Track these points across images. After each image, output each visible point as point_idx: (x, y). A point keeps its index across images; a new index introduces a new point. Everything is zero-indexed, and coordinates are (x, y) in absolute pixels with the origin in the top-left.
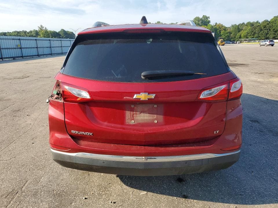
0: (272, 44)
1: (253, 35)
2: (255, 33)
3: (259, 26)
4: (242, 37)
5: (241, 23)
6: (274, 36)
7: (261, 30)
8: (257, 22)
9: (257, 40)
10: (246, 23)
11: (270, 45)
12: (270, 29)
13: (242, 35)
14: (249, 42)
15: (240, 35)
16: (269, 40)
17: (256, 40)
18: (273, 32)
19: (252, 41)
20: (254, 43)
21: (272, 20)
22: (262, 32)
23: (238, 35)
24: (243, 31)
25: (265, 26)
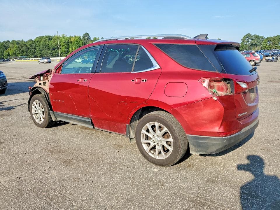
0: (49, 61)
1: (21, 53)
2: (23, 51)
3: (25, 44)
4: (10, 55)
5: (6, 40)
6: (41, 54)
7: (28, 49)
8: (23, 41)
9: (27, 58)
10: (11, 41)
11: (48, 62)
12: (36, 48)
13: (10, 53)
14: (19, 60)
15: (8, 53)
16: (46, 58)
17: (25, 58)
18: (39, 51)
19: (22, 59)
20: (24, 61)
21: (35, 40)
22: (29, 50)
23: (6, 52)
24: (10, 49)
25: (31, 45)
